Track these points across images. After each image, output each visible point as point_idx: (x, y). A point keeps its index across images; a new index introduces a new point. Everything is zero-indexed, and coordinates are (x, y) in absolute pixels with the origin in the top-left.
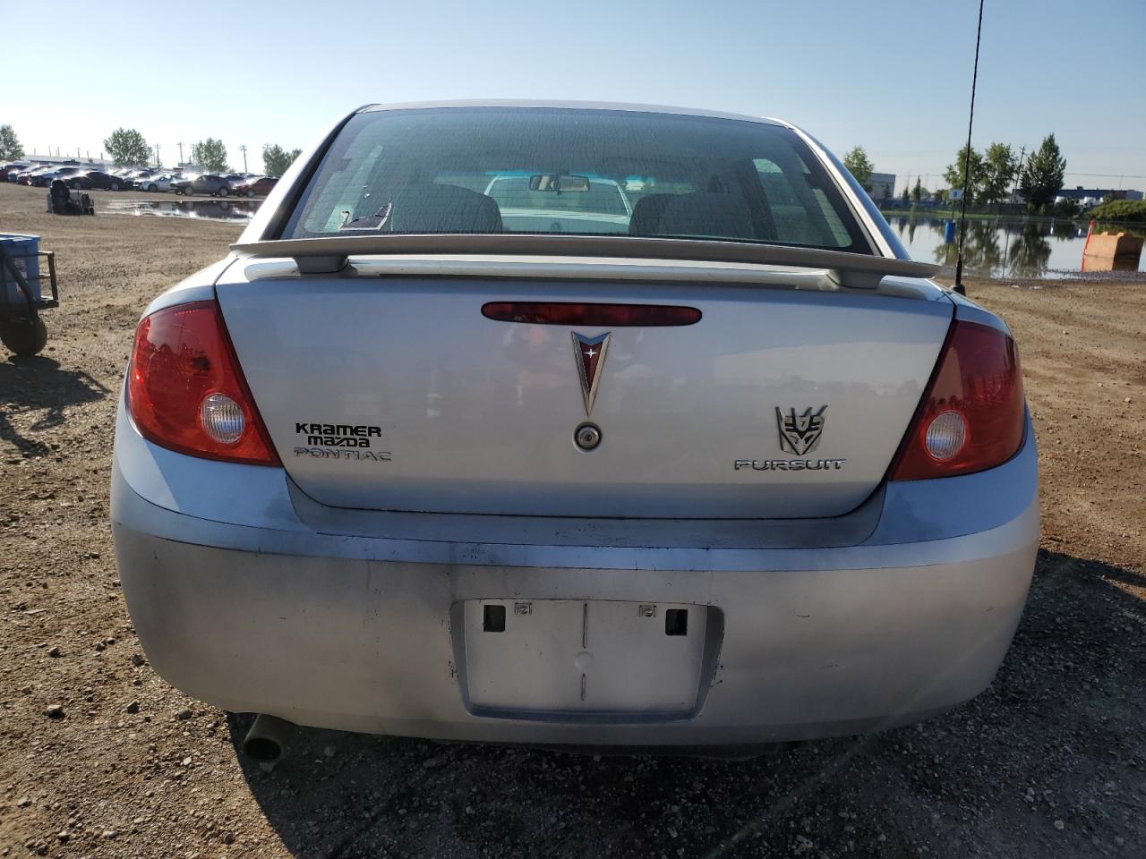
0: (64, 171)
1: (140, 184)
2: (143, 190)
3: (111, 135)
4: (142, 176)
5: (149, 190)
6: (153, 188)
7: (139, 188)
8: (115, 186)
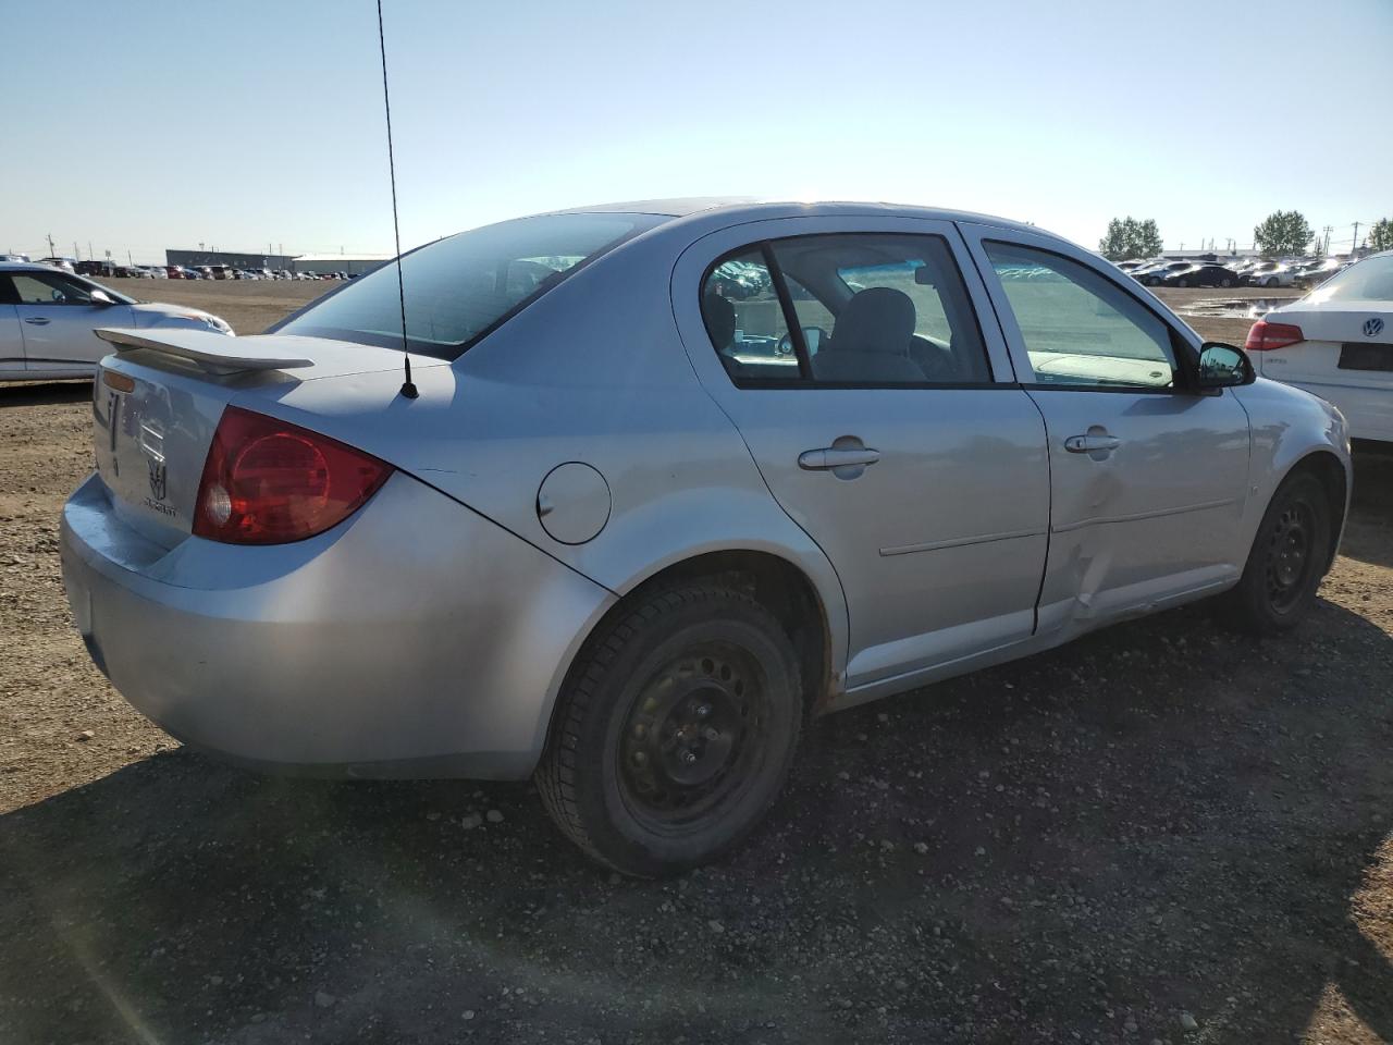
0: (1174, 268)
1: (1259, 277)
2: (1260, 286)
3: (1264, 220)
4: (1264, 269)
5: (1268, 285)
6: (1272, 283)
7: (1257, 284)
8: (1226, 282)
